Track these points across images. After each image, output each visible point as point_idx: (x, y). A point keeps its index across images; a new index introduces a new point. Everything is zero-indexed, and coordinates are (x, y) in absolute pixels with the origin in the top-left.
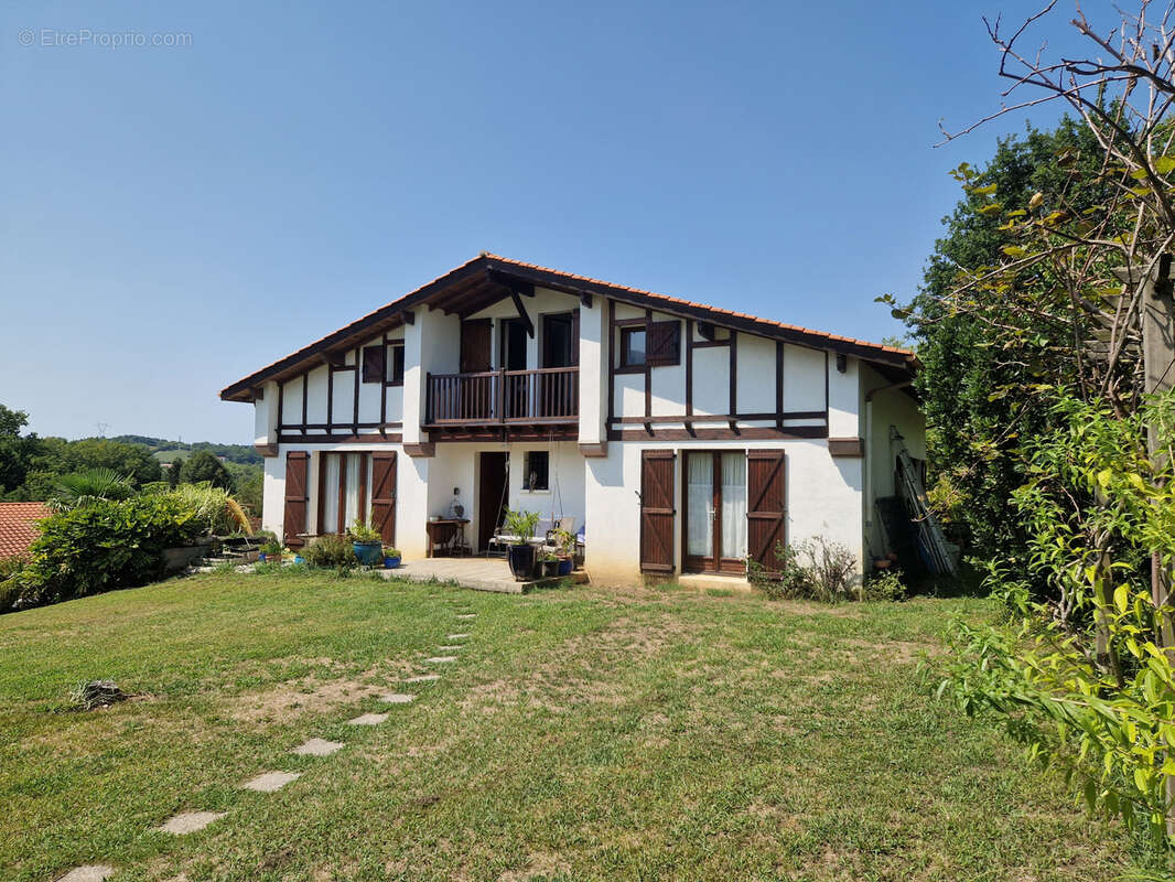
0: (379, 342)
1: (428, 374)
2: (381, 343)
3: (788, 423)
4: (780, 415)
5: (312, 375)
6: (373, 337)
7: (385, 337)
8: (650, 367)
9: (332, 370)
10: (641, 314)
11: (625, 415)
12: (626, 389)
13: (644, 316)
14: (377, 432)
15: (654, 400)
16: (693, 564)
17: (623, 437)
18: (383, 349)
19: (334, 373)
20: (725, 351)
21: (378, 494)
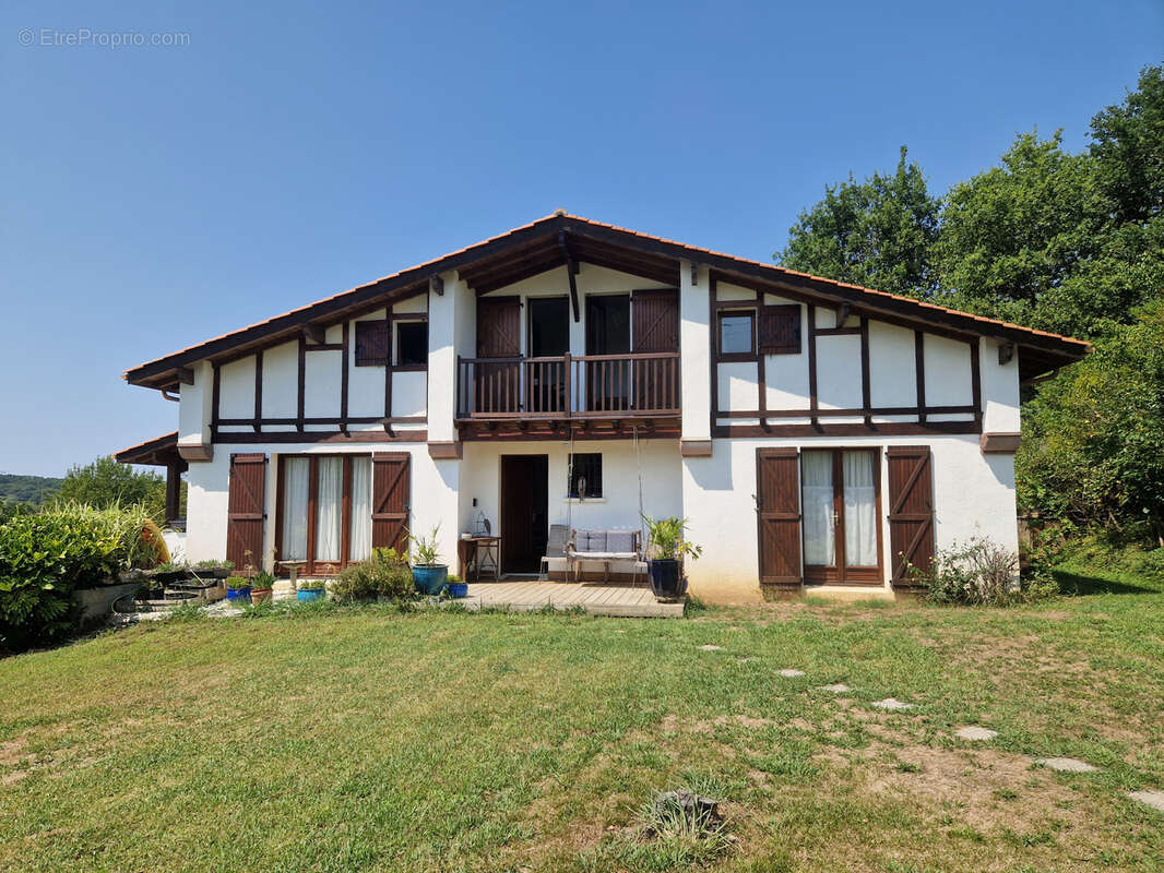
0: (381, 315)
1: (459, 357)
2: (384, 317)
3: (931, 418)
4: (922, 409)
5: (267, 355)
6: (371, 308)
7: (389, 311)
8: (763, 355)
9: (304, 348)
10: (751, 295)
11: (733, 409)
12: (733, 379)
13: (755, 298)
14: (381, 428)
15: (769, 392)
16: (816, 575)
17: (731, 433)
18: (387, 324)
19: (307, 353)
20: (856, 339)
21: (382, 508)
